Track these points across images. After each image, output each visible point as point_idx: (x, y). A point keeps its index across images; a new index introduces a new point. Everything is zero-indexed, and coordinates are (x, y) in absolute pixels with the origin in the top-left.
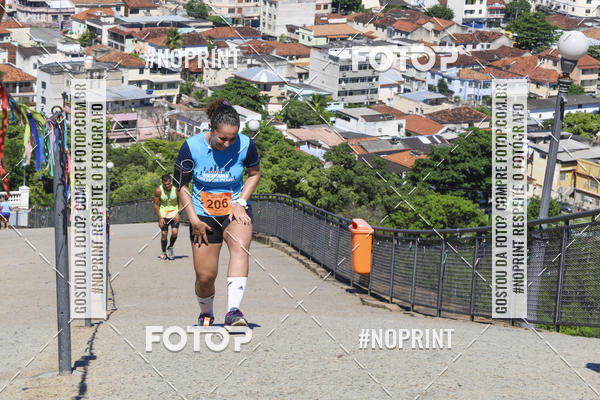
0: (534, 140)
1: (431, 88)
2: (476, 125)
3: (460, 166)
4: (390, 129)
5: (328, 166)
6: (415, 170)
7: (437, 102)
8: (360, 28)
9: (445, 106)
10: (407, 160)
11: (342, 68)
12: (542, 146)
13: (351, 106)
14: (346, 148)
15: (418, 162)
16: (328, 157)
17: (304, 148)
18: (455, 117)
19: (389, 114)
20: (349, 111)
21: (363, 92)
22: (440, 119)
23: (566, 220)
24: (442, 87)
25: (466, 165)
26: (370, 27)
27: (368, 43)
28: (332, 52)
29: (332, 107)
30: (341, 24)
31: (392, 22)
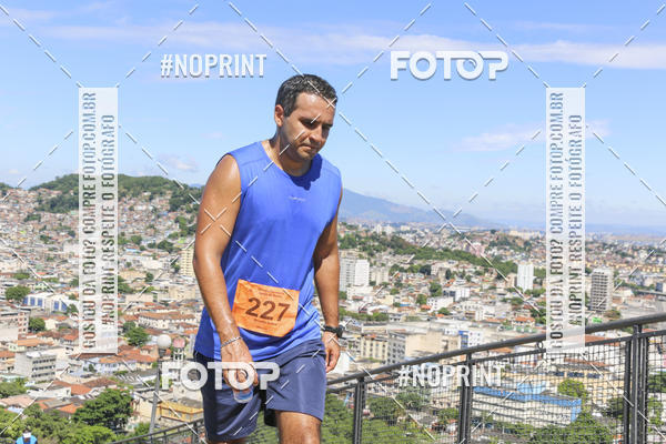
0: (140, 392)
1: (85, 369)
2: (110, 387)
3: (101, 410)
4: (62, 393)
5: (25, 418)
6: (77, 414)
7: (88, 376)
8: (45, 340)
9: (93, 378)
10: (72, 409)
11: (34, 363)
12: (143, 394)
13: (39, 382)
14: (37, 406)
15: (78, 410)
16: (25, 413)
17: (10, 409)
18: (98, 384)
19: (61, 385)
20: (37, 386)
21: (47, 374)
22: (90, 385)
23: (164, 432)
24: (91, 368)
25: (104, 409)
26: (50, 339)
27: (49, 348)
28: (28, 354)
29: (28, 384)
30: (34, 338)
31: (63, 336)
